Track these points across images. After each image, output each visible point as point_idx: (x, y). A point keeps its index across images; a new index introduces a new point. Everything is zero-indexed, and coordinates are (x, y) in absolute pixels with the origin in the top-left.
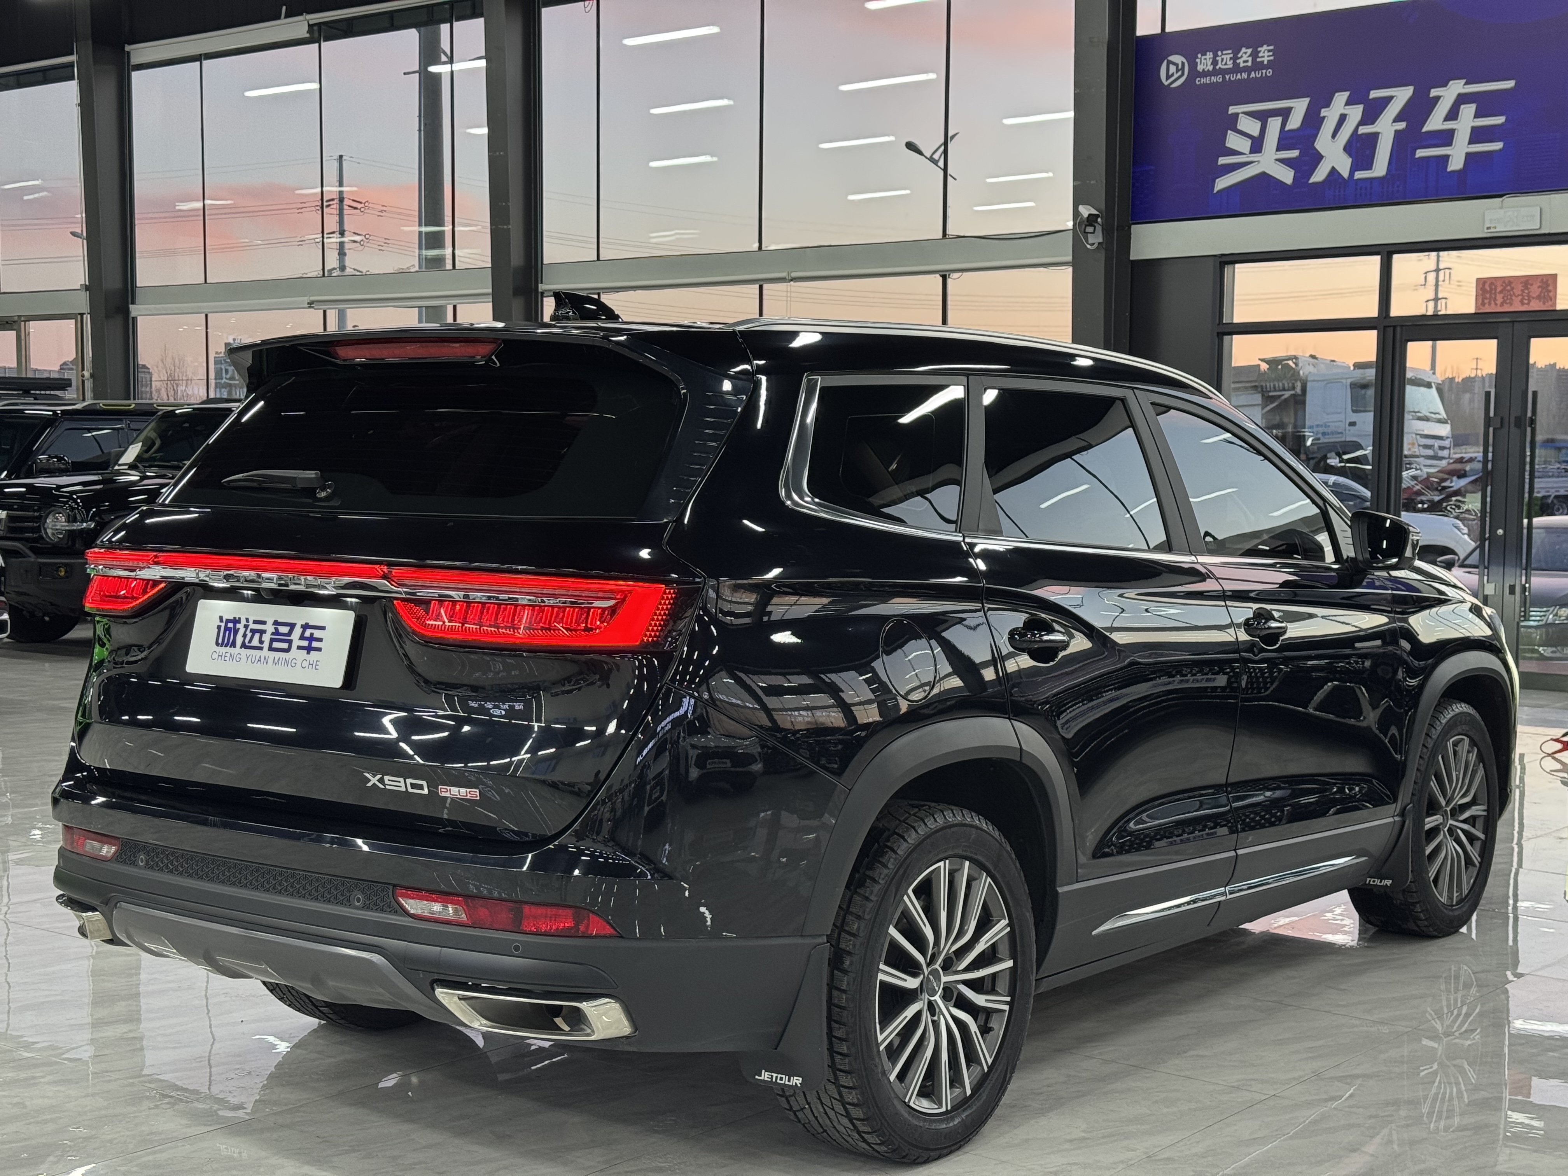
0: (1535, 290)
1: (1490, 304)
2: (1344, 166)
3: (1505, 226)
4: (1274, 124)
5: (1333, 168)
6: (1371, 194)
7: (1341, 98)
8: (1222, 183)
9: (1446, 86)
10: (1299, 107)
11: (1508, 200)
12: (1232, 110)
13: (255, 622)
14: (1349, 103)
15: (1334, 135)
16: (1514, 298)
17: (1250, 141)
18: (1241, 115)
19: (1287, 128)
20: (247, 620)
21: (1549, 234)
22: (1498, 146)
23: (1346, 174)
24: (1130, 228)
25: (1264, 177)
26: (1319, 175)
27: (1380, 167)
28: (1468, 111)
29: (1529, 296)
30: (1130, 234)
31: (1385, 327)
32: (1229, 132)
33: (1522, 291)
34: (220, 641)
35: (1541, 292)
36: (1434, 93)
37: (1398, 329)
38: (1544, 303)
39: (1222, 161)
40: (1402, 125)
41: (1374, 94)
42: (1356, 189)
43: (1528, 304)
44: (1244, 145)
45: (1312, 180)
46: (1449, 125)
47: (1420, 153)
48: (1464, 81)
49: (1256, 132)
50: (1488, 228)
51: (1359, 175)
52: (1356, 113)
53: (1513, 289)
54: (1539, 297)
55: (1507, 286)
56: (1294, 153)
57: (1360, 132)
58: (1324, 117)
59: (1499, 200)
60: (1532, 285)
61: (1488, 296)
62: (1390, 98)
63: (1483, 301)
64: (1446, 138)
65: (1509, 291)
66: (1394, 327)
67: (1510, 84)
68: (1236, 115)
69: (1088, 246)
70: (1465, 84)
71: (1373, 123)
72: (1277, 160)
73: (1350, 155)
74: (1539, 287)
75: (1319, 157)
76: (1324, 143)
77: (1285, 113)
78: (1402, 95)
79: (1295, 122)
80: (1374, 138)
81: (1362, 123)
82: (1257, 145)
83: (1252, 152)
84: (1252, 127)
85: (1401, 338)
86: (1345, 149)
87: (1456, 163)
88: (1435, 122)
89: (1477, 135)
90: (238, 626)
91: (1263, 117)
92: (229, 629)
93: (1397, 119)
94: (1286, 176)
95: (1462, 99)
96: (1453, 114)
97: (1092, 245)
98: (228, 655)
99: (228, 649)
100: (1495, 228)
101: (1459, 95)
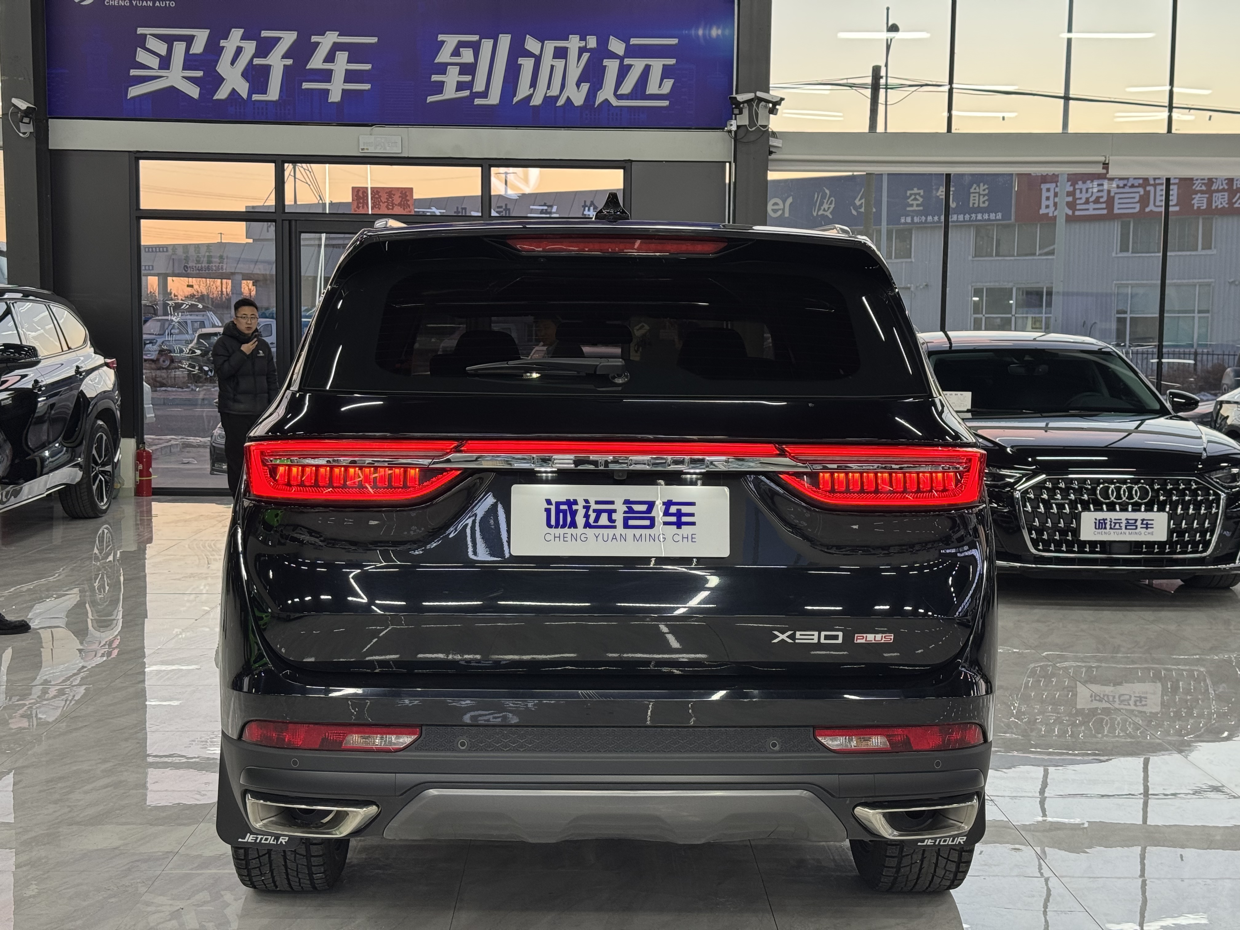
0: (397, 199)
1: (363, 207)
2: (243, 89)
3: (375, 149)
4: (179, 48)
5: (233, 89)
6: (267, 113)
7: (236, 34)
8: (134, 91)
9: (323, 35)
10: (201, 37)
11: (376, 130)
12: (140, 31)
13: (597, 503)
14: (243, 38)
15: (233, 63)
16: (381, 204)
17: (158, 60)
18: (148, 36)
19: (191, 52)
20: (587, 501)
21: (408, 158)
22: (367, 87)
23: (245, 96)
24: (47, 121)
25: (172, 90)
26: (222, 94)
27: (273, 93)
28: (342, 57)
29: (393, 204)
30: (48, 127)
31: (283, 220)
32: (139, 49)
33: (387, 199)
34: (553, 522)
35: (401, 201)
36: (314, 39)
37: (293, 223)
38: (404, 209)
39: (133, 72)
40: (289, 62)
41: (265, 34)
42: (254, 108)
43: (392, 209)
44: (154, 62)
45: (215, 98)
46: (328, 66)
47: (306, 85)
48: (338, 33)
49: (163, 52)
50: (363, 149)
51: (255, 97)
52: (250, 47)
53: (380, 197)
54: (400, 205)
55: (375, 194)
56: (199, 74)
57: (255, 63)
58: (223, 47)
59: (368, 129)
60: (394, 195)
61: (361, 201)
62: (278, 39)
63: (358, 204)
64: (326, 76)
65: (377, 198)
66: (290, 221)
67: (374, 40)
68: (145, 36)
69: (21, 135)
70: (339, 35)
71: (265, 57)
72: (183, 77)
73: (248, 81)
74: (400, 197)
75: (220, 80)
76: (223, 67)
77: (189, 40)
78: (288, 38)
79: (198, 48)
80: (267, 69)
81: (255, 56)
82: (165, 63)
83: (160, 68)
84: (161, 48)
85: (296, 230)
86: (243, 75)
87: (335, 97)
88: (316, 62)
89: (350, 77)
90: (575, 507)
91: (169, 40)
92: (564, 512)
93: (285, 57)
94: (194, 92)
95: (337, 47)
96: (330, 58)
97: (24, 133)
98: (569, 536)
99: (566, 530)
100: (368, 149)
101: (335, 43)
